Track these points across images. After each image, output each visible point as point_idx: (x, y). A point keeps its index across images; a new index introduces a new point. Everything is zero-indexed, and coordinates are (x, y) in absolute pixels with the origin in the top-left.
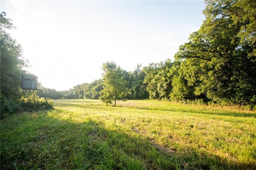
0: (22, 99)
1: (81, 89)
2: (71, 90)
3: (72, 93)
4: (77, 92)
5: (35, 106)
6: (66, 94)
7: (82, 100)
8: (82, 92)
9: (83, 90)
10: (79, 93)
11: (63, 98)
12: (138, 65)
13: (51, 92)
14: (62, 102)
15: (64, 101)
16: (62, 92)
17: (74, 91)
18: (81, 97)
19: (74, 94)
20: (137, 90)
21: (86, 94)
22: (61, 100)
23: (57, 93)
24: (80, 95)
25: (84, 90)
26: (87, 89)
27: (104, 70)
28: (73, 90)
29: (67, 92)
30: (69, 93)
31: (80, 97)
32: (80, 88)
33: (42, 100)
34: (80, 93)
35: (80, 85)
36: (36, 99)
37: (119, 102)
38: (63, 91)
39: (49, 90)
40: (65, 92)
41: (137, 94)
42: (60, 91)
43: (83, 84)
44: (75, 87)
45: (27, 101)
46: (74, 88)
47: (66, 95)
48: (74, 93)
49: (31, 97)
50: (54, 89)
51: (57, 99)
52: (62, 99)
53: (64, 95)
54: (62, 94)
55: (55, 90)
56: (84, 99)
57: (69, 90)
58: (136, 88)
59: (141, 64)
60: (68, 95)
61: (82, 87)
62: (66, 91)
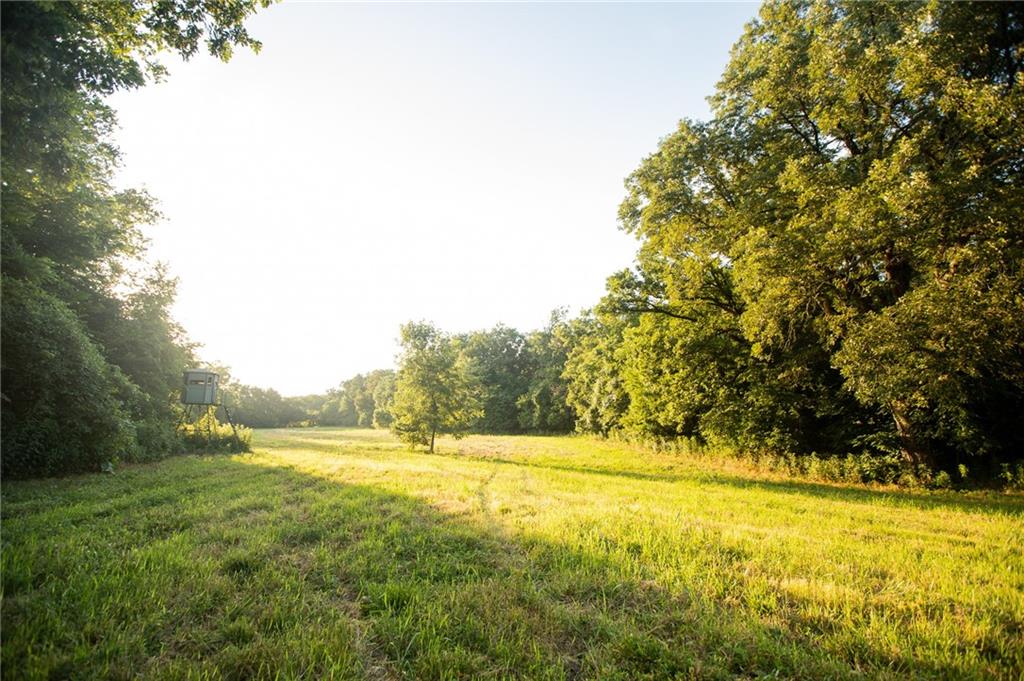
0: (182, 428)
1: (367, 393)
2: (333, 394)
3: (335, 407)
4: (353, 402)
5: (210, 445)
6: (314, 408)
7: (366, 432)
8: (368, 405)
9: (371, 395)
10: (357, 407)
11: (303, 424)
12: (554, 312)
13: (263, 400)
14: (292, 438)
15: (301, 434)
16: (303, 402)
17: (344, 397)
18: (364, 420)
19: (340, 410)
20: (544, 402)
21: (380, 410)
22: (294, 431)
23: (284, 403)
24: (362, 416)
25: (374, 396)
26: (386, 393)
27: (402, 345)
28: (341, 394)
29: (316, 401)
30: (325, 407)
31: (360, 420)
32: (364, 389)
33: (226, 430)
34: (362, 408)
35: (364, 376)
36: (211, 429)
37: (444, 442)
38: (305, 399)
39: (257, 392)
40: (311, 402)
41: (543, 416)
42: (293, 398)
43: (375, 372)
44: (347, 384)
45: (192, 433)
46: (342, 389)
47: (316, 412)
48: (342, 407)
49: (202, 423)
50: (275, 389)
51: (284, 427)
52: (301, 427)
53: (308, 412)
54: (301, 408)
55: (276, 392)
56: (373, 428)
57: (326, 394)
58: (540, 395)
59: (564, 309)
60: (321, 412)
61: (369, 385)
62: (315, 397)
